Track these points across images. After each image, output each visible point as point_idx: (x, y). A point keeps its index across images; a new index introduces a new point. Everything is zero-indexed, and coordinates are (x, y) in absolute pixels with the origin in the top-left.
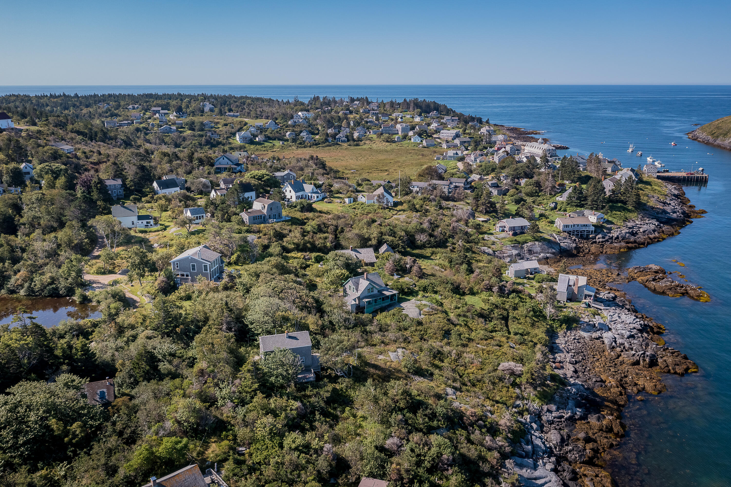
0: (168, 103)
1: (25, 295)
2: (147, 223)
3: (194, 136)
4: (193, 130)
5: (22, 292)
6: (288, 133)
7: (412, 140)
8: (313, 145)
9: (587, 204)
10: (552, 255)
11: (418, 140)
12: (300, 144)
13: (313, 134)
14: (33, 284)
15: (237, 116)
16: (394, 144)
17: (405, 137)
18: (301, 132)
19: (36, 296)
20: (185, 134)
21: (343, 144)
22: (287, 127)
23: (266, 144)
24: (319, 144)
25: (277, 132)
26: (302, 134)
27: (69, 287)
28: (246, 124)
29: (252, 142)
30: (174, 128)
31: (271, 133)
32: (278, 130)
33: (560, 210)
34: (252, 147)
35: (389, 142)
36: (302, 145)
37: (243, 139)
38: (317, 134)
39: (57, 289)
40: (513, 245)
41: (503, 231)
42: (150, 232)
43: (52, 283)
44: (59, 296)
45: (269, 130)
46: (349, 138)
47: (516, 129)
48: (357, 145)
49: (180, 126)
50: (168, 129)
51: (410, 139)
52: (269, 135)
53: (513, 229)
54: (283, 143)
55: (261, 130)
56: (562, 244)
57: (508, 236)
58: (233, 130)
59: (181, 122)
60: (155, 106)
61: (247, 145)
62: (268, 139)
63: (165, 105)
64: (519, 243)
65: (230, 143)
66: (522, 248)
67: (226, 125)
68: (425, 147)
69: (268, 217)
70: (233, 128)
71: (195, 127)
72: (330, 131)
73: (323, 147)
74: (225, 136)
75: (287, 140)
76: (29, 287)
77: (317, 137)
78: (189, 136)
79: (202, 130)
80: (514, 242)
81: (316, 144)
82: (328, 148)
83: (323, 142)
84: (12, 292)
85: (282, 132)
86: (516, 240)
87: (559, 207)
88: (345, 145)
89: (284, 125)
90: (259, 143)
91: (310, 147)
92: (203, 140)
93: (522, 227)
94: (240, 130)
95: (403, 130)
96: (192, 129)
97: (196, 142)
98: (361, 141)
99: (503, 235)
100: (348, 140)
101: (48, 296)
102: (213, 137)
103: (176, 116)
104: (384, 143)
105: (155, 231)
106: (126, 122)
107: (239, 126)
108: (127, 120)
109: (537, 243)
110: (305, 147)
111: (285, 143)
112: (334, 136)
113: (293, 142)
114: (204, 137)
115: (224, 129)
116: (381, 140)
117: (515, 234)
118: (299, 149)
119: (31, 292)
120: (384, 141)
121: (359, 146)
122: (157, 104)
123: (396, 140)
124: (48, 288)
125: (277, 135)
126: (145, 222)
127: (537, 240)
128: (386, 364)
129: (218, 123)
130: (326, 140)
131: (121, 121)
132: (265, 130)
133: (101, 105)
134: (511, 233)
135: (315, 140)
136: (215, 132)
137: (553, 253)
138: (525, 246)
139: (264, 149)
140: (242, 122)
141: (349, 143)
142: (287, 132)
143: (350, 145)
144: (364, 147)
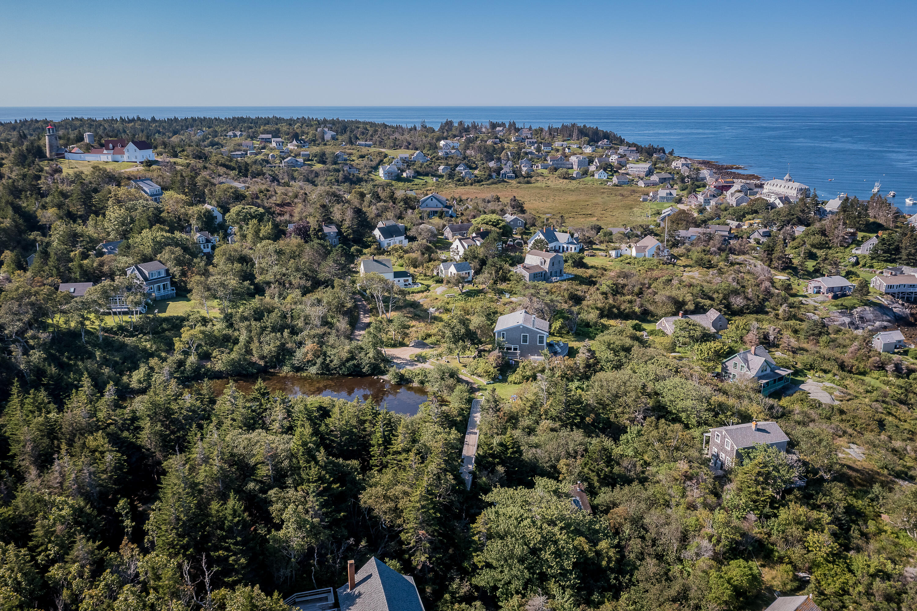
0: (278, 129)
1: (317, 374)
2: (405, 281)
3: (328, 170)
4: (324, 163)
5: (313, 370)
6: (442, 167)
7: (596, 176)
8: (475, 182)
9: (900, 258)
10: (889, 324)
11: (604, 176)
12: (459, 180)
13: (471, 168)
14: (328, 359)
15: (369, 146)
16: (574, 182)
17: (585, 173)
18: (456, 166)
19: (332, 374)
20: (314, 168)
21: (510, 181)
22: (437, 159)
23: (417, 181)
24: (482, 181)
25: (427, 165)
26: (458, 169)
27: (374, 364)
28: (386, 156)
29: (399, 178)
30: (301, 160)
31: (421, 167)
32: (428, 163)
33: (864, 266)
34: (401, 184)
35: (566, 179)
36: (461, 182)
37: (388, 174)
38: (476, 168)
39: (358, 366)
40: (840, 311)
41: (818, 292)
42: (413, 292)
43: (353, 358)
44: (363, 375)
45: (418, 164)
46: (517, 174)
47: (708, 162)
48: (528, 182)
49: (306, 158)
50: (294, 161)
51: (593, 175)
52: (419, 169)
53: (831, 290)
54: (437, 180)
55: (408, 163)
56: (894, 310)
57: (827, 299)
58: (374, 164)
59: (308, 153)
60: (262, 133)
61: (393, 182)
62: (418, 174)
63: (275, 131)
64: (847, 308)
65: (372, 180)
66: (852, 314)
67: (362, 157)
68: (617, 186)
69: (549, 275)
70: (371, 161)
71: (327, 159)
72: (492, 164)
73: (488, 185)
74: (366, 170)
75: (441, 176)
76: (323, 363)
77: (476, 172)
78: (322, 170)
79: (335, 163)
80: (840, 307)
81: (479, 182)
82: (493, 186)
83: (486, 179)
84: (298, 369)
85: (433, 165)
86: (842, 305)
87: (862, 263)
88: (514, 182)
89: (434, 157)
90: (407, 180)
91: (471, 184)
92: (340, 175)
93: (842, 287)
94: (381, 162)
95: (580, 163)
96: (322, 161)
97: (332, 178)
98: (531, 177)
99: (820, 297)
100: (516, 177)
101: (349, 375)
102: (352, 171)
103: (298, 146)
104: (561, 180)
105: (418, 292)
106: (239, 153)
107: (379, 158)
108: (239, 150)
109: (867, 308)
110: (465, 185)
111: (440, 180)
112: (498, 171)
113: (449, 179)
114: (342, 172)
115: (362, 163)
116: (556, 176)
117: (835, 297)
118: (460, 187)
119: (326, 369)
120: (560, 177)
121: (531, 183)
122: (265, 130)
123: (574, 175)
124: (348, 365)
125: (428, 169)
126: (402, 280)
127: (866, 305)
128: (854, 462)
129: (351, 154)
130: (490, 176)
131: (232, 152)
132: (413, 163)
133: (191, 131)
134: (830, 295)
135: (476, 176)
136: (352, 165)
137: (889, 321)
138: (854, 311)
139: (416, 187)
140: (382, 152)
141: (518, 180)
142: (439, 166)
143: (519, 183)
144: (538, 184)
